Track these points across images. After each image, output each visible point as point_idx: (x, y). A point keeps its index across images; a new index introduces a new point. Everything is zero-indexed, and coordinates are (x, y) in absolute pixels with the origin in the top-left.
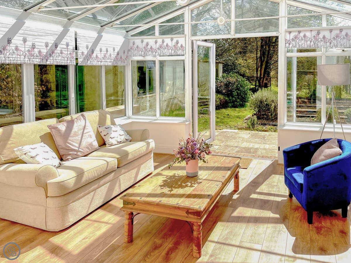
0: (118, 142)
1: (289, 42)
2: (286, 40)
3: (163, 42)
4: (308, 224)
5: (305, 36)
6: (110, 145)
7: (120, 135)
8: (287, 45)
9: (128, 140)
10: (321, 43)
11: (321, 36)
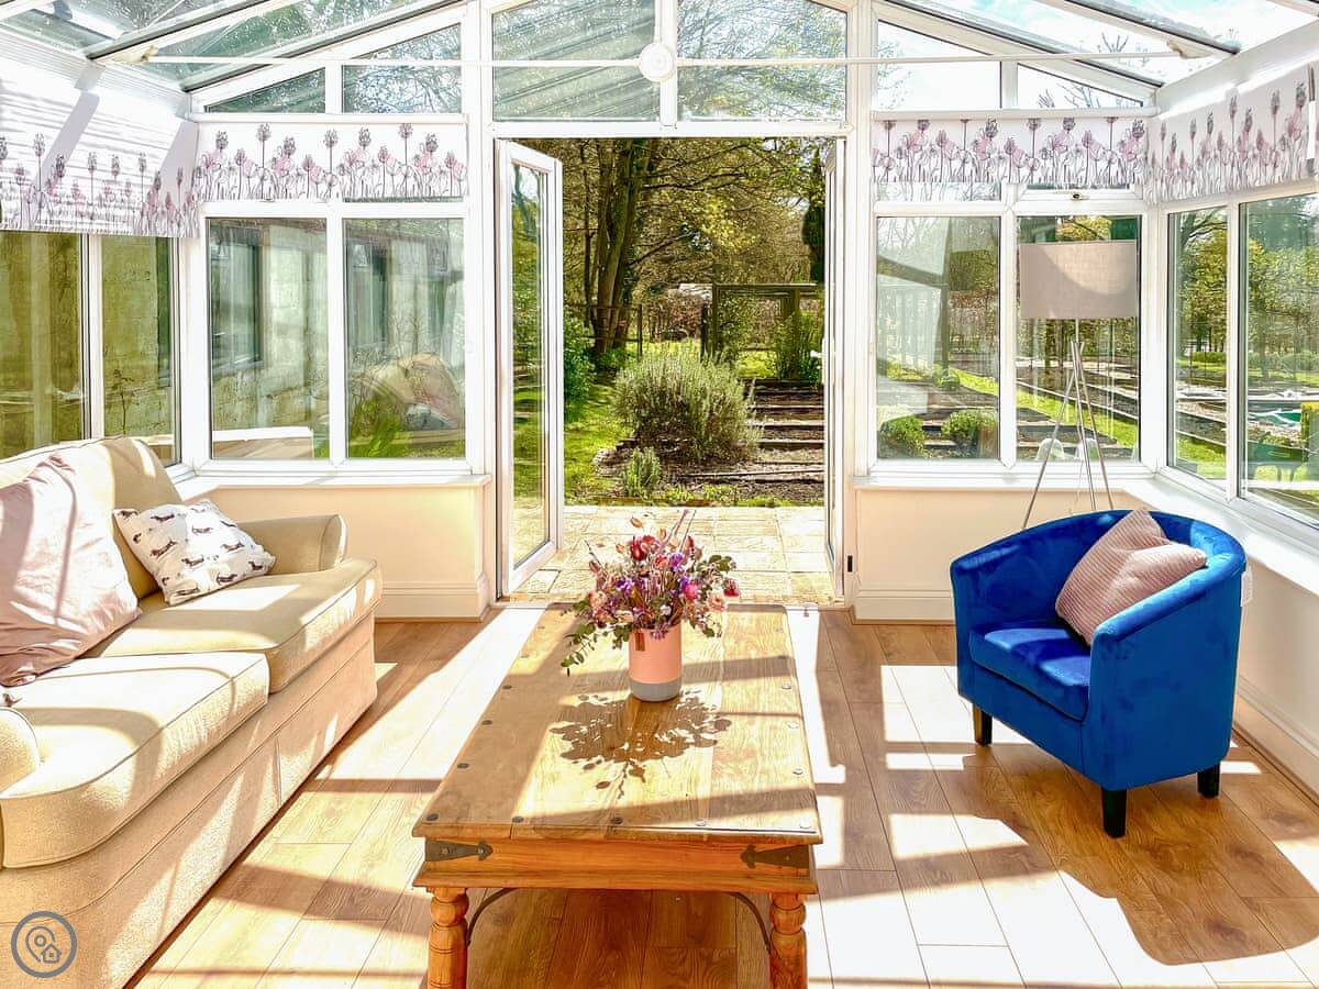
0: (223, 580)
1: (886, 161)
2: (876, 152)
3: (364, 140)
4: (1111, 840)
5: (942, 140)
6: (187, 597)
7: (226, 546)
8: (880, 171)
9: (260, 567)
10: (1001, 169)
11: (999, 142)
